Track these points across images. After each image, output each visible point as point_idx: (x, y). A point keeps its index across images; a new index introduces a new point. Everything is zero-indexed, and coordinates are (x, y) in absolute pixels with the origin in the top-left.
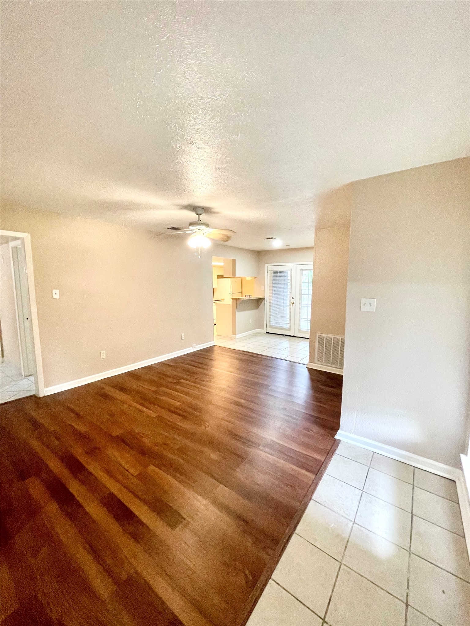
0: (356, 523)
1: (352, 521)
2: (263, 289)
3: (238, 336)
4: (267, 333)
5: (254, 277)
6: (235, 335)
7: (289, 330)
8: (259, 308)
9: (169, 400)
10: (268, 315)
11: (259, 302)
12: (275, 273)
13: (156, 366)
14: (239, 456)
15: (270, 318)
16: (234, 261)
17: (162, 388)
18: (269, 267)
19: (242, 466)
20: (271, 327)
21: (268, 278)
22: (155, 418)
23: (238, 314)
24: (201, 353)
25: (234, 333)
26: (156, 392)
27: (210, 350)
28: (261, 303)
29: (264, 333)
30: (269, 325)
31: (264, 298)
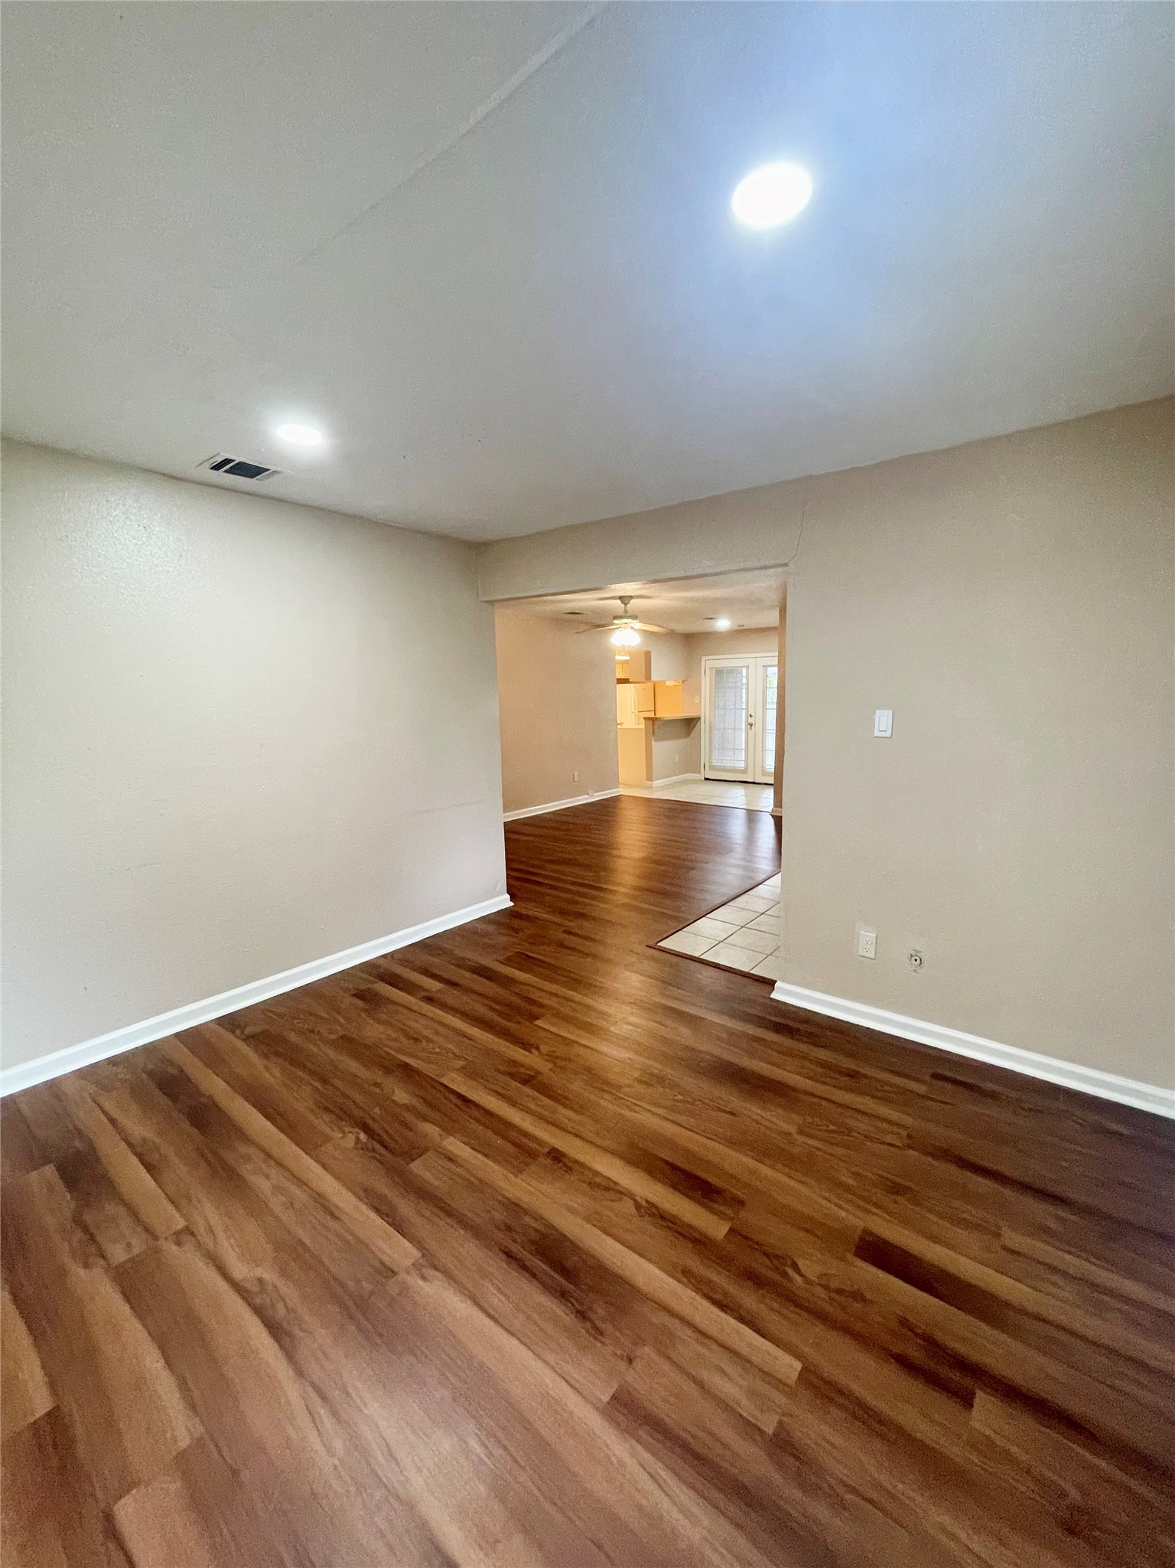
2: (698, 702)
3: (657, 782)
4: (706, 779)
5: (681, 681)
6: (651, 781)
7: (745, 771)
8: (692, 736)
10: (707, 749)
11: (690, 724)
12: (719, 672)
15: (710, 752)
16: (648, 655)
18: (709, 663)
20: (713, 768)
21: (707, 682)
23: (655, 745)
25: (650, 778)
27: (615, 800)
28: (694, 726)
29: (700, 780)
30: (710, 766)
31: (700, 718)
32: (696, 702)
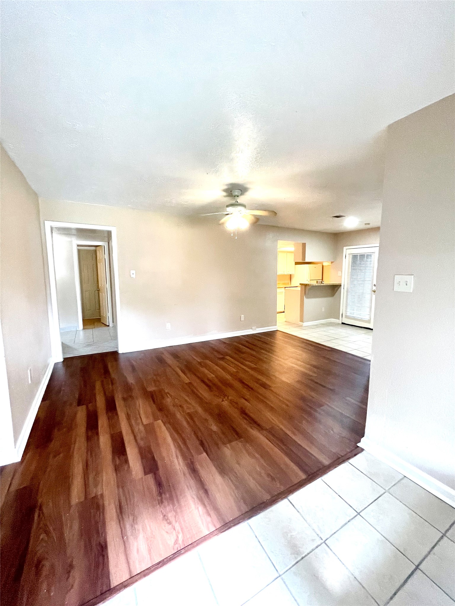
0: (326, 544)
1: (322, 539)
2: (341, 275)
3: (305, 324)
4: (343, 323)
5: (331, 262)
6: (302, 322)
7: (369, 322)
8: (335, 296)
9: (206, 371)
10: (345, 305)
11: (334, 289)
12: (355, 257)
13: (213, 342)
14: (237, 433)
15: (346, 307)
16: (304, 245)
17: (207, 360)
18: (348, 251)
19: (234, 443)
20: (347, 317)
21: (346, 262)
22: (186, 383)
23: (306, 300)
24: (260, 336)
25: (302, 320)
26: (200, 363)
27: (271, 334)
28: (337, 290)
29: (339, 324)
30: (346, 315)
31: (341, 285)
32: (339, 275)
